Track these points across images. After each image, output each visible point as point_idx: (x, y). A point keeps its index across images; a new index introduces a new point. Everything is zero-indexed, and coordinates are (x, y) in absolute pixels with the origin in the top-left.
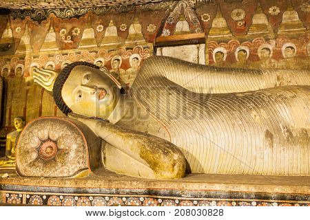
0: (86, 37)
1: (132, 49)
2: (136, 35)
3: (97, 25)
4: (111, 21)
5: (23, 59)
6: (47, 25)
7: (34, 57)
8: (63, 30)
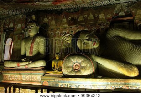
0: (80, 20)
1: (101, 24)
2: (102, 18)
3: (85, 15)
4: (91, 13)
5: (53, 30)
6: (63, 16)
7: (58, 29)
8: (69, 17)
